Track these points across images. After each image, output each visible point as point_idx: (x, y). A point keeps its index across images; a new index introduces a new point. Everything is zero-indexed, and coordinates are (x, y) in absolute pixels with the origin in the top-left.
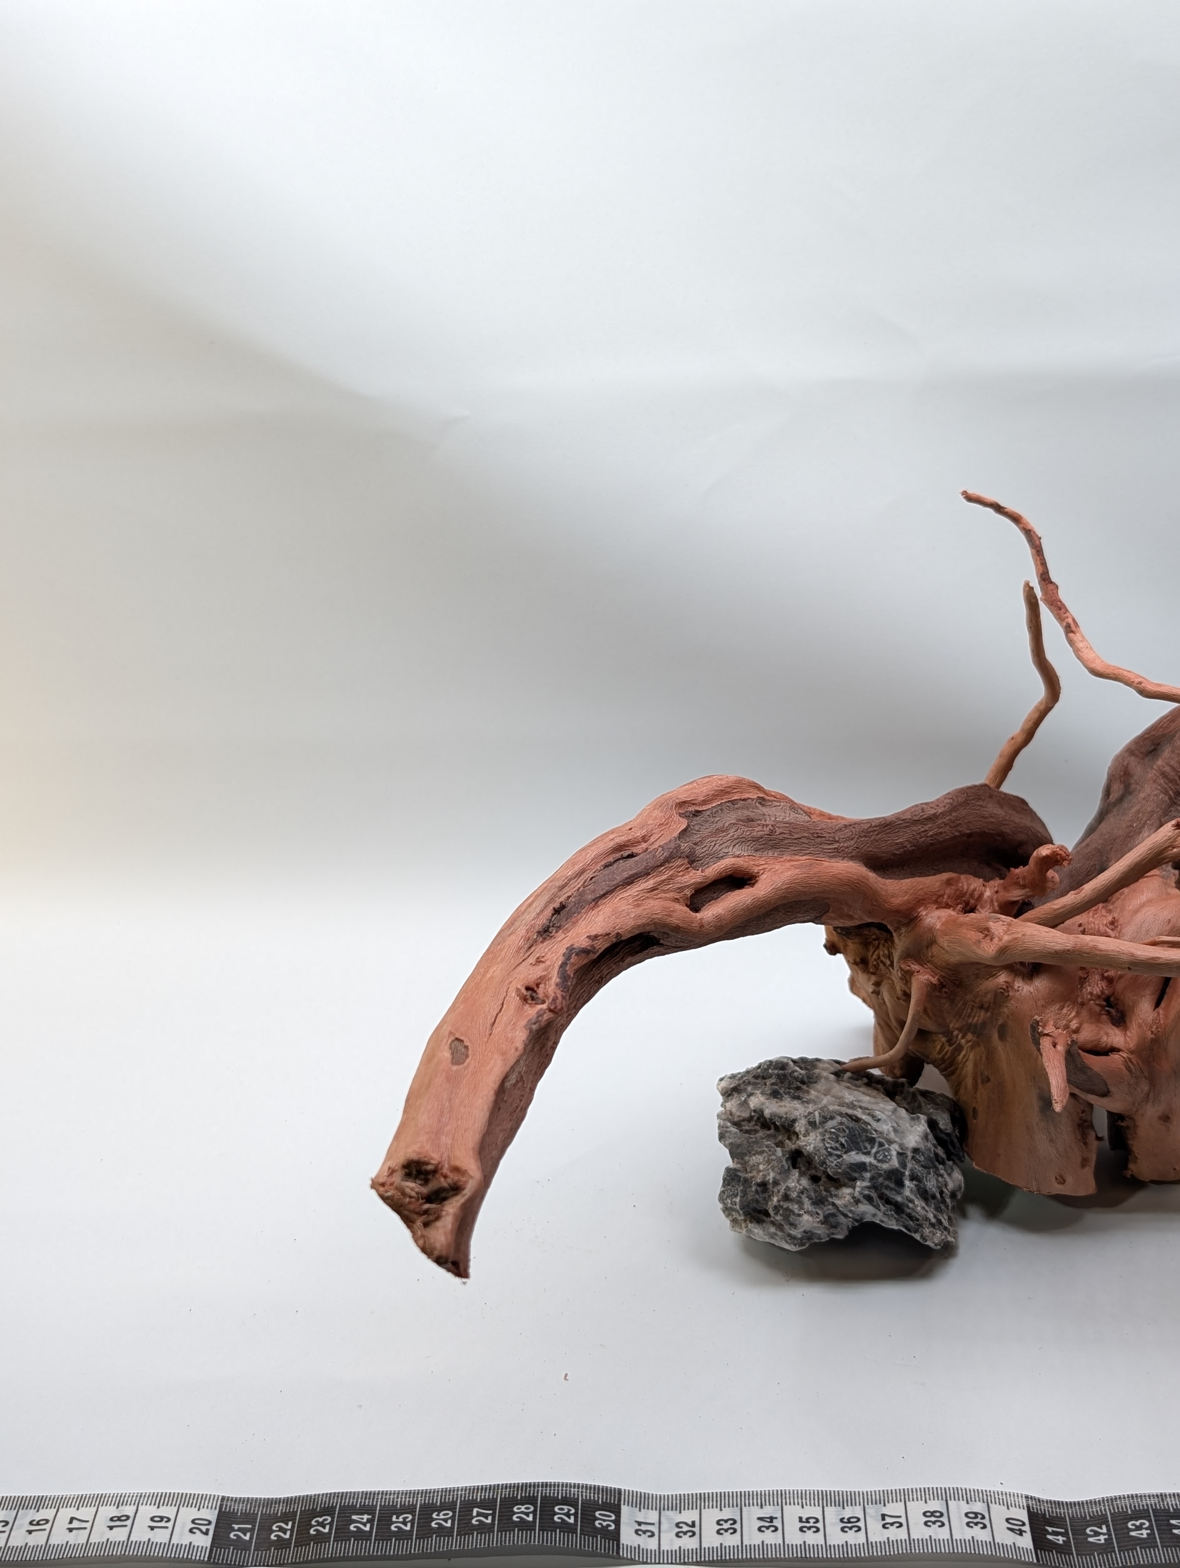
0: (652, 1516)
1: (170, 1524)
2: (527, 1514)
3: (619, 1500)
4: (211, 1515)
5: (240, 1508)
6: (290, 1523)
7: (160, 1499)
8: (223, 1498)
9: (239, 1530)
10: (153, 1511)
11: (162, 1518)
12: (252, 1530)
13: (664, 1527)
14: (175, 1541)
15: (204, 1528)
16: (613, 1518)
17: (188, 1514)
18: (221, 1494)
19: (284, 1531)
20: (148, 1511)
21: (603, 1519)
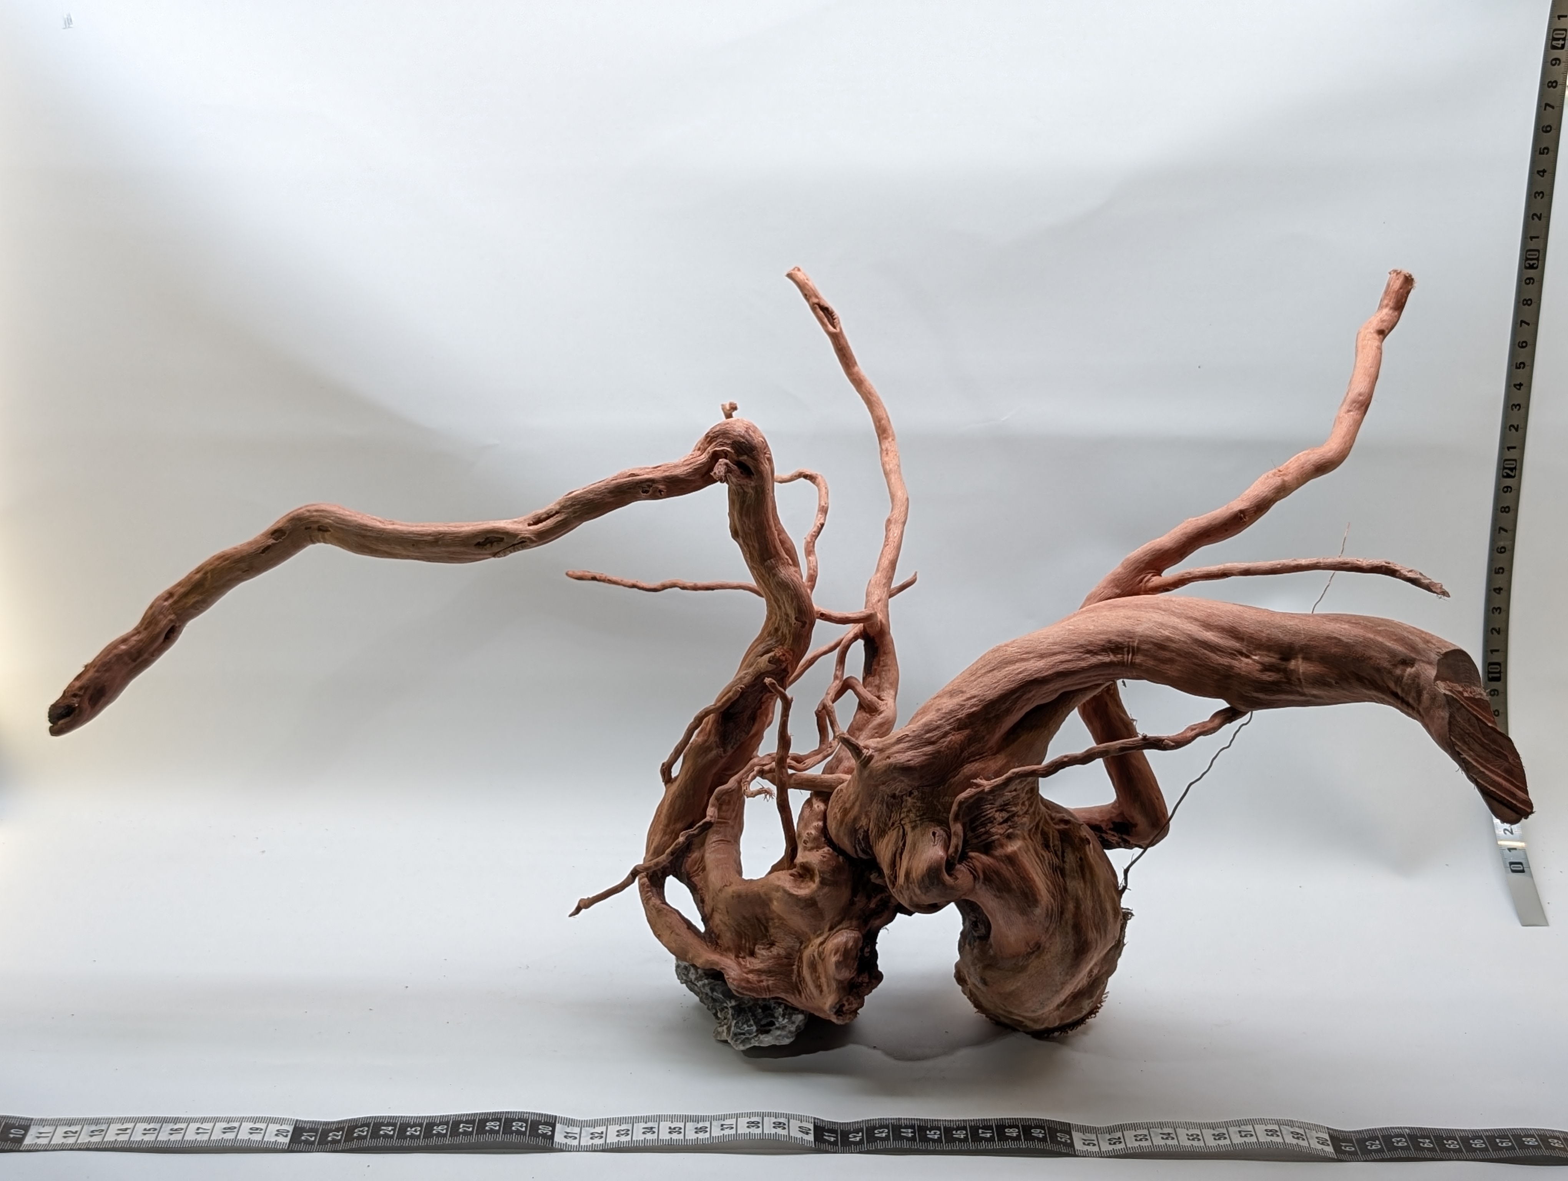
0: (576, 1130)
1: (263, 1132)
2: (495, 1126)
3: (555, 1121)
4: (290, 1128)
5: (308, 1126)
6: (341, 1133)
7: (255, 1120)
8: (297, 1120)
9: (308, 1135)
10: (252, 1125)
11: (257, 1129)
12: (316, 1136)
13: (582, 1135)
14: (266, 1139)
15: (285, 1134)
16: (551, 1129)
17: (273, 1128)
18: (296, 1118)
19: (337, 1136)
20: (247, 1126)
21: (543, 1129)
